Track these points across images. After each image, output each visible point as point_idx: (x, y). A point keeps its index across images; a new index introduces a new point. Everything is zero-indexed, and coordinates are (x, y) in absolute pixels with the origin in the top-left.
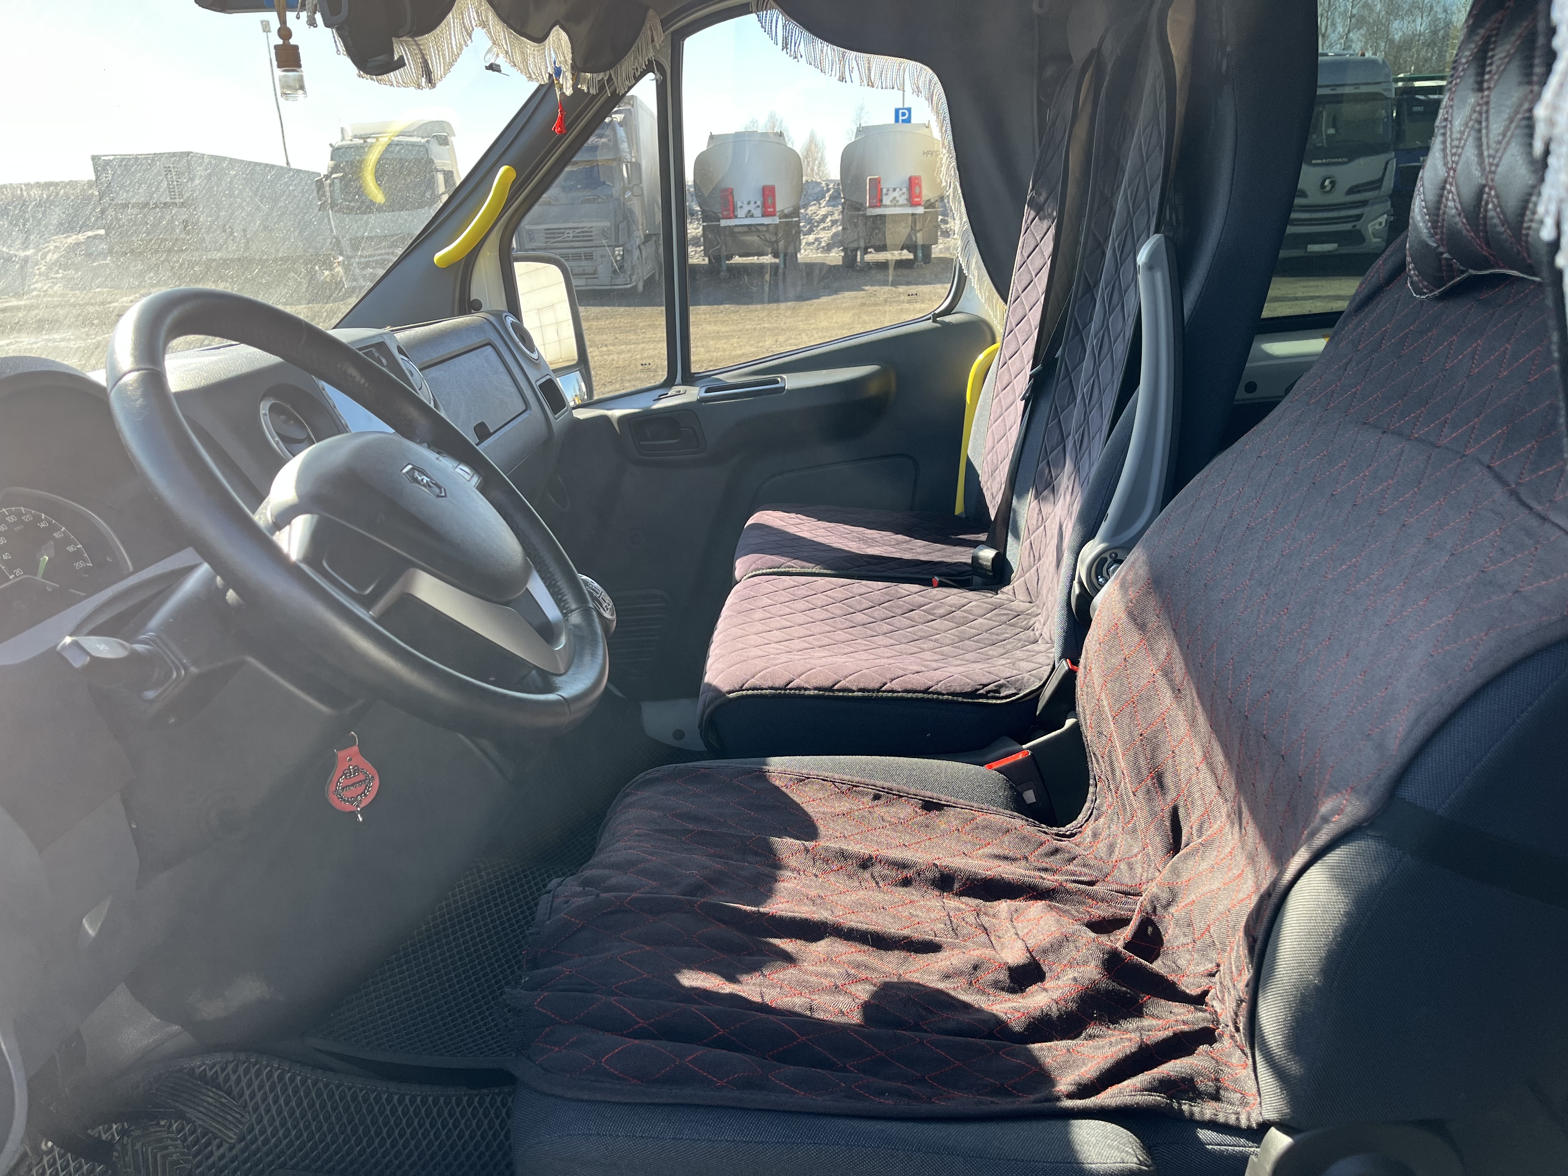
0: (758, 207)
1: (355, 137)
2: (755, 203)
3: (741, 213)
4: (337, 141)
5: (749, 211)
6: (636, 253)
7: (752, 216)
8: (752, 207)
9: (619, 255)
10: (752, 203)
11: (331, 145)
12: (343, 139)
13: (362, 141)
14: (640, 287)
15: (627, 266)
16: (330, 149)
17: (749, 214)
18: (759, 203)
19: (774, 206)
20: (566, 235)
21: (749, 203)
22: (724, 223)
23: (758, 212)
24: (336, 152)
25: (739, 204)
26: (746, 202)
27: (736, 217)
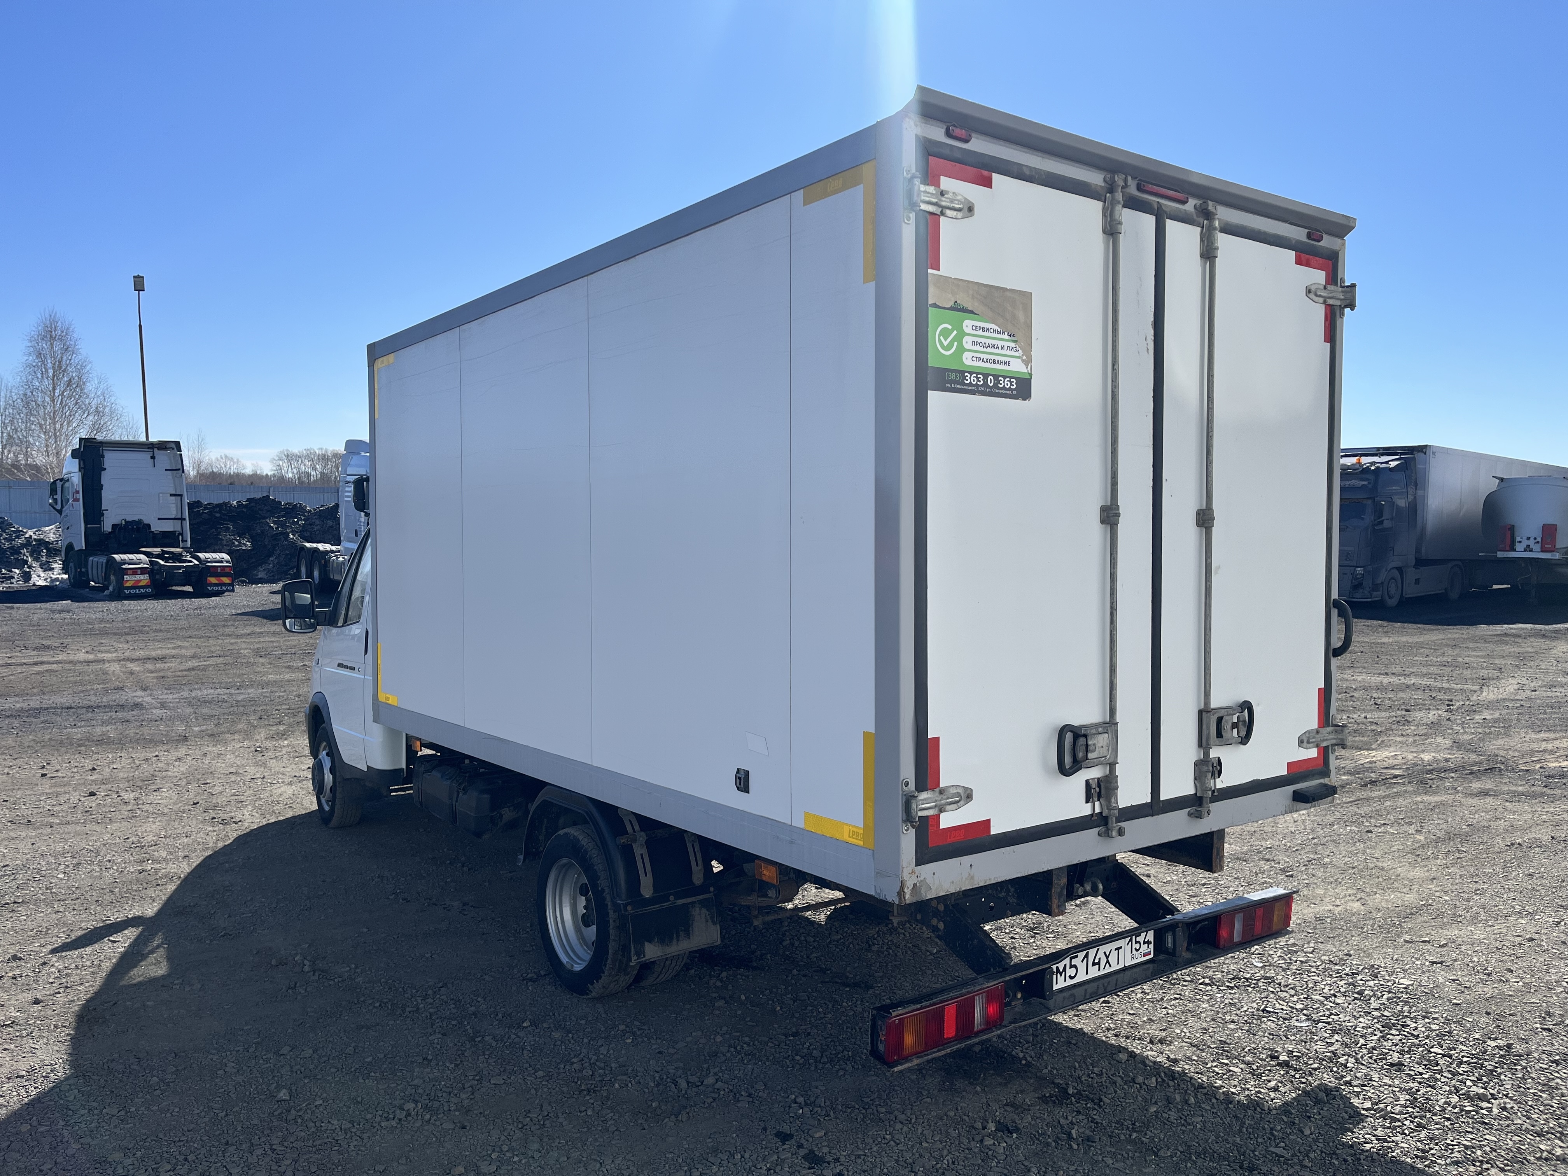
0: (1538, 542)
2: (1535, 539)
3: (1519, 547)
5: (1528, 546)
6: (1387, 574)
7: (1531, 551)
9: (1360, 574)
10: (1532, 539)
15: (1367, 583)
17: (1528, 549)
18: (1539, 539)
19: (1555, 543)
21: (1529, 538)
22: (1501, 555)
23: (1537, 548)
25: (1518, 539)
26: (1525, 538)
27: (1515, 550)
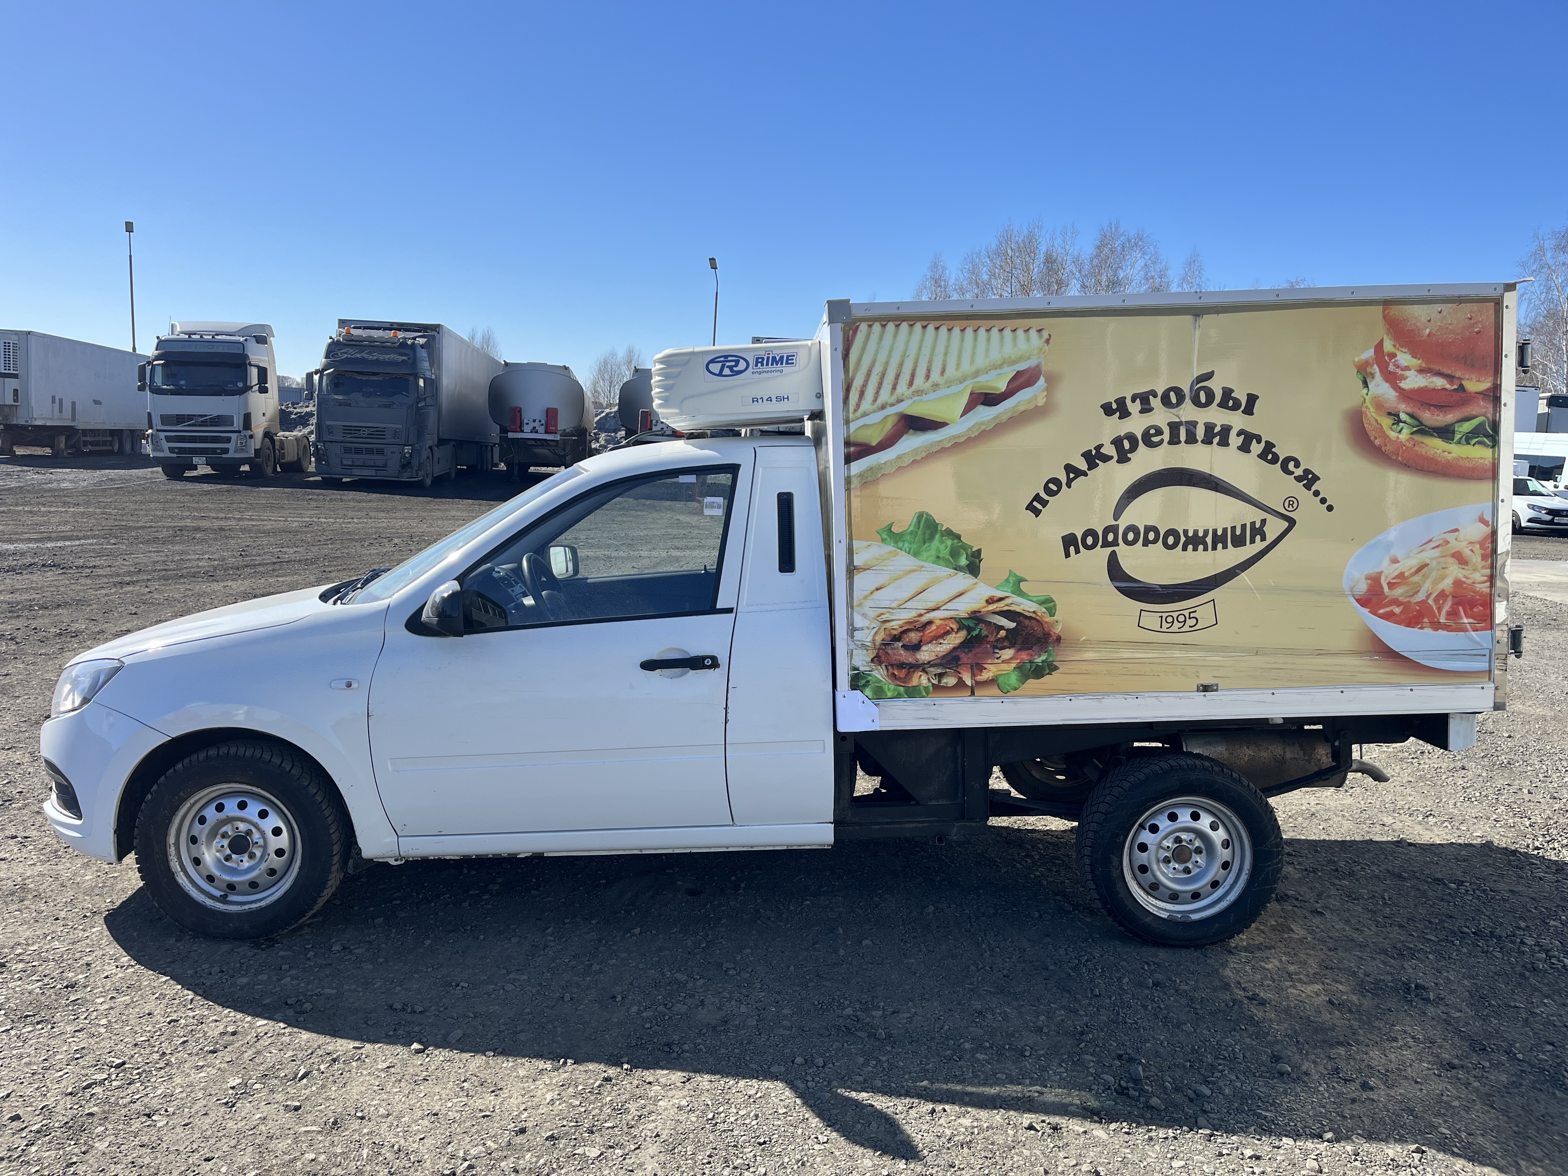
0: (542, 424)
1: (182, 333)
2: (540, 421)
3: (527, 429)
4: (165, 334)
5: (534, 428)
6: (426, 453)
7: (537, 432)
8: (537, 424)
9: (408, 453)
10: (537, 421)
11: (158, 338)
12: (172, 333)
13: (187, 336)
14: (428, 482)
15: (415, 462)
16: (157, 340)
17: (534, 430)
18: (543, 422)
19: (556, 426)
20: (361, 432)
21: (534, 421)
22: (511, 435)
23: (541, 429)
24: (161, 344)
25: (526, 421)
26: (531, 420)
27: (523, 431)
